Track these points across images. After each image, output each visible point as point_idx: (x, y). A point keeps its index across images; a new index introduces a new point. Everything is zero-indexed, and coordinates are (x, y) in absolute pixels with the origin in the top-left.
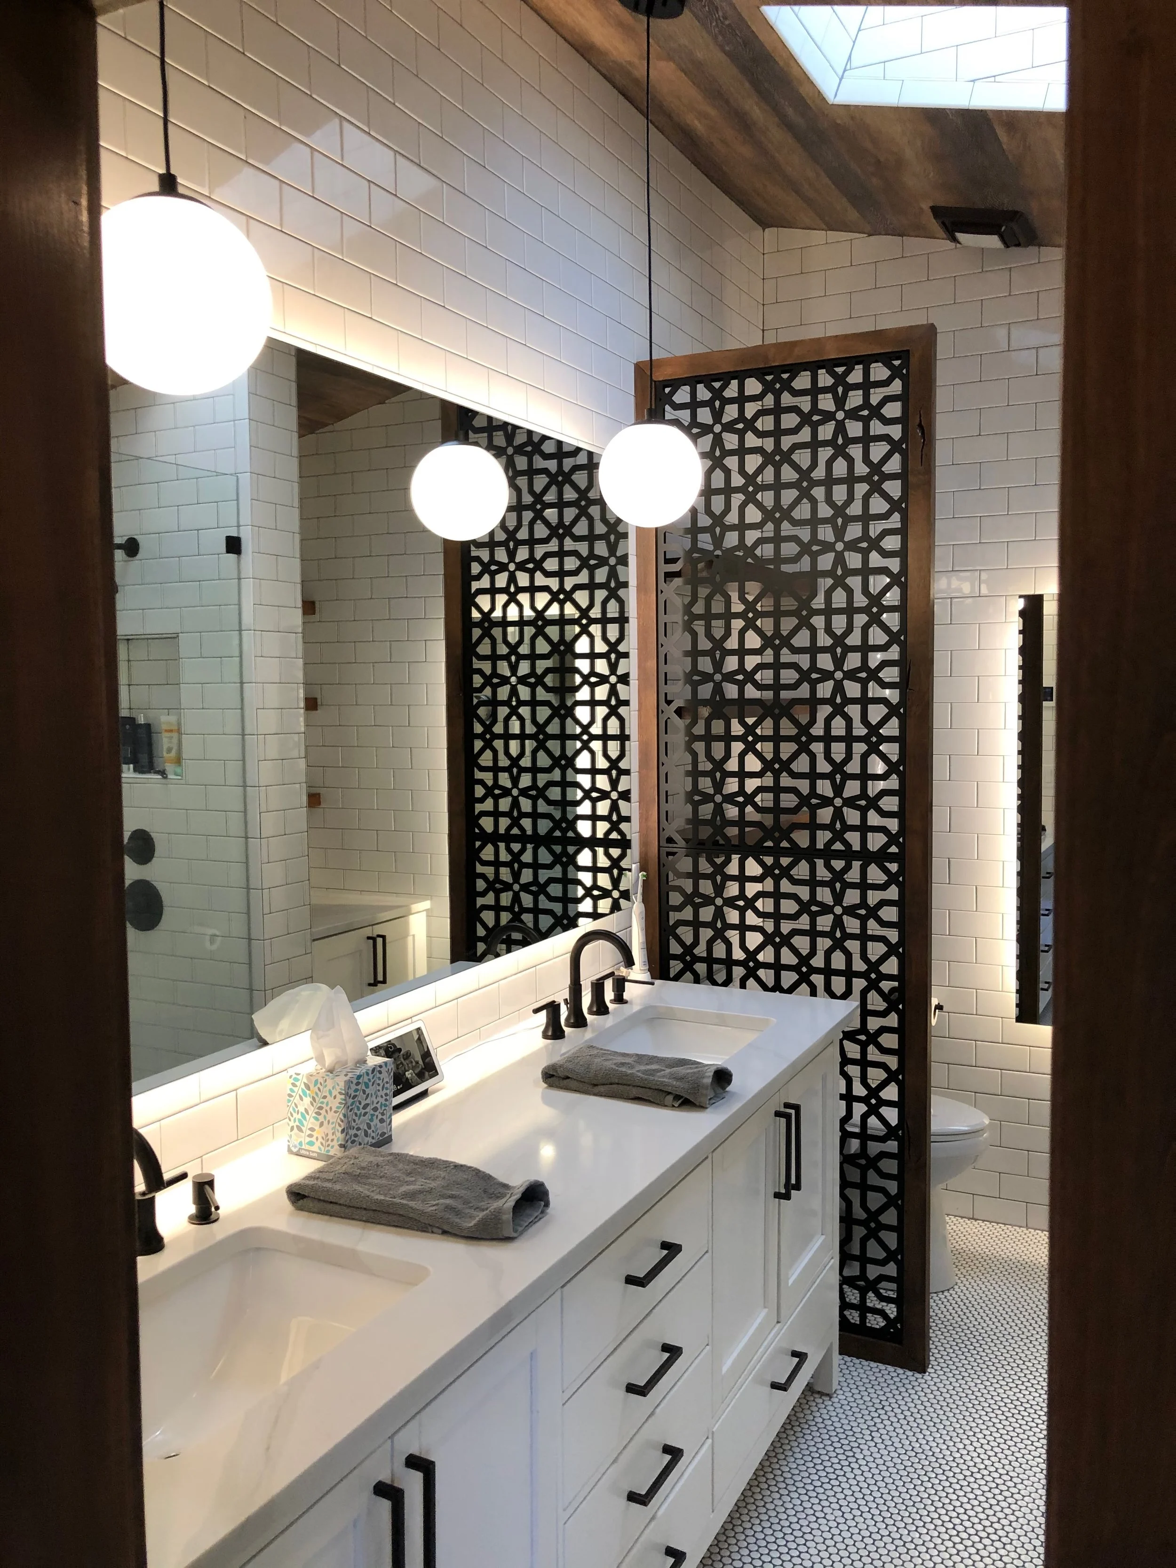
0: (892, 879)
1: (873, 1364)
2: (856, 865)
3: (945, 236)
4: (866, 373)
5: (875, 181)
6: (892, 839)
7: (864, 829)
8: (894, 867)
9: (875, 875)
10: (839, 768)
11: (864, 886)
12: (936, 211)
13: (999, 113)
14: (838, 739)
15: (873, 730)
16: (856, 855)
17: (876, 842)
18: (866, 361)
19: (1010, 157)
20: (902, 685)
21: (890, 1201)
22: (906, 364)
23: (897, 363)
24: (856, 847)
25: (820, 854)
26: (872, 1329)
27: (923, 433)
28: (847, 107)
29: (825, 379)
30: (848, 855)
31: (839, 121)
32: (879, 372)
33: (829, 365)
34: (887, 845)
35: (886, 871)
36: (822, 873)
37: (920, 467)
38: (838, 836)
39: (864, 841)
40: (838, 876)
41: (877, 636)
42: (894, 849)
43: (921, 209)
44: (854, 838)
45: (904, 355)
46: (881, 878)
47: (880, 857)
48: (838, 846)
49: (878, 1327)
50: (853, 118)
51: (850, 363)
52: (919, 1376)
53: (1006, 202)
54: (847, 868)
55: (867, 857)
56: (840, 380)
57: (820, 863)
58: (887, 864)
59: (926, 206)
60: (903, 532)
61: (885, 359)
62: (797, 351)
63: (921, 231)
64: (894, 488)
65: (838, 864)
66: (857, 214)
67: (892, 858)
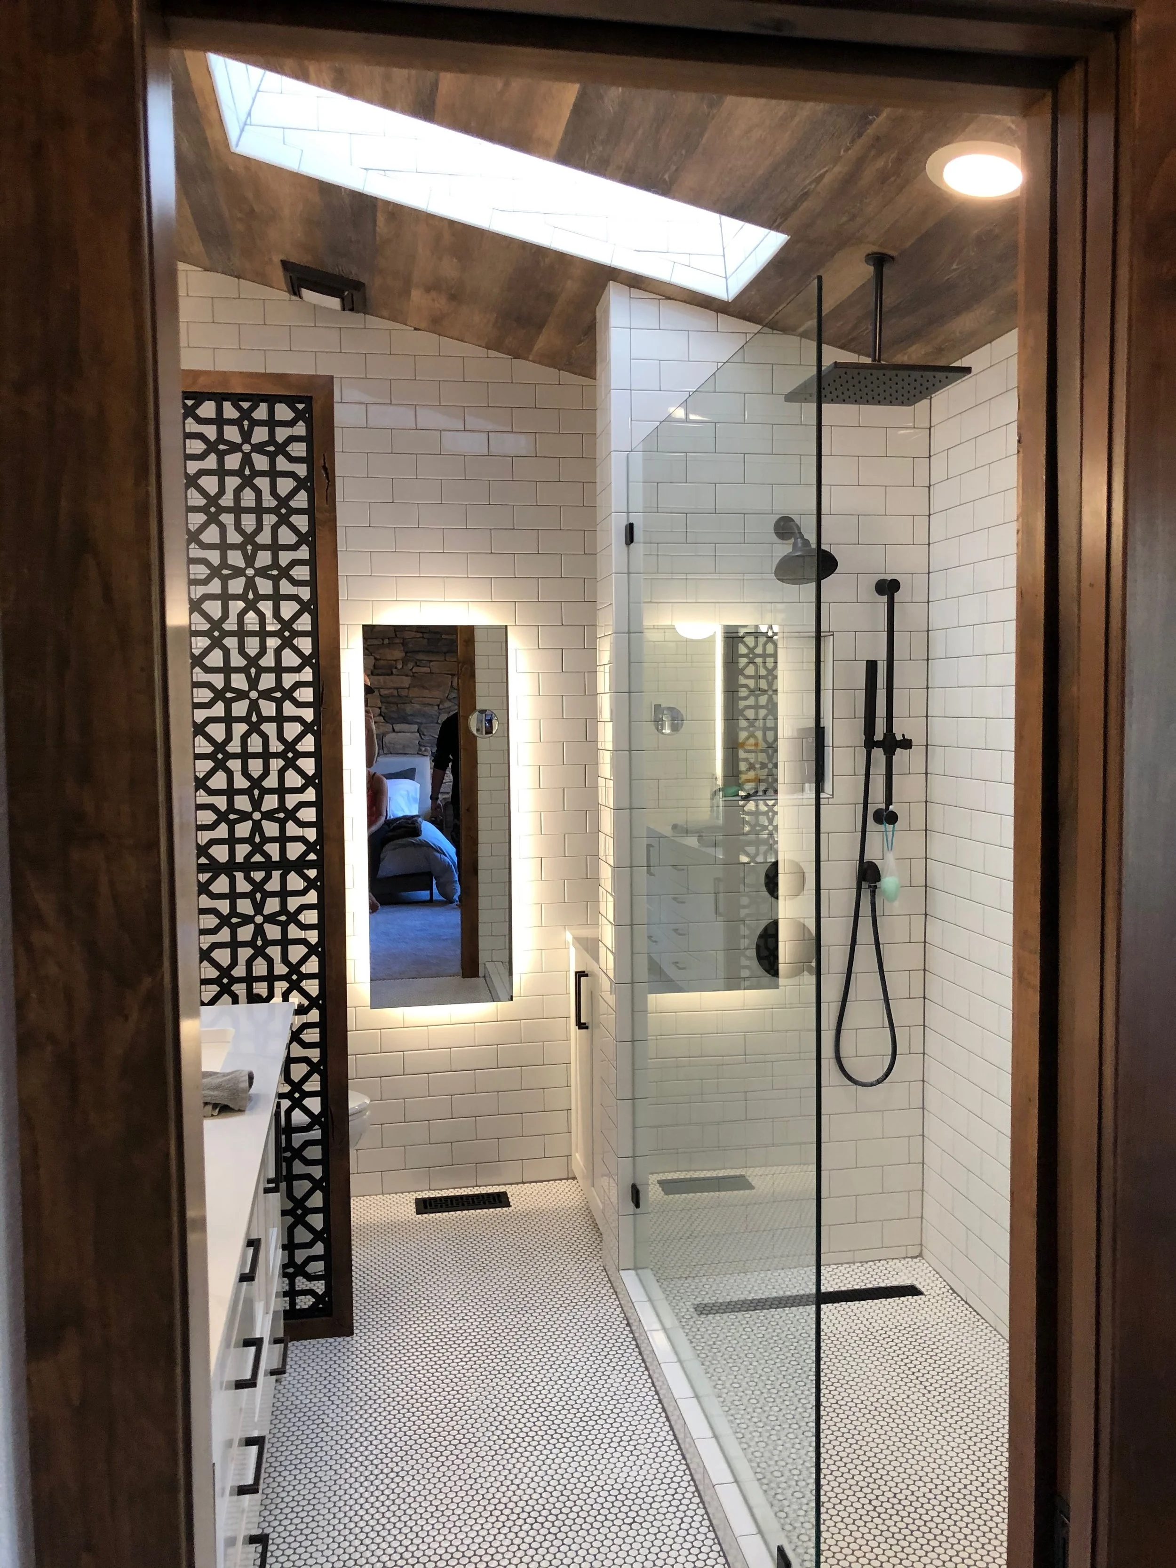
0: (311, 884)
1: (305, 1342)
2: (276, 874)
3: (285, 288)
4: (271, 412)
5: (240, 227)
6: (310, 847)
7: (283, 840)
8: (312, 873)
9: (295, 882)
10: (256, 783)
11: (284, 894)
12: (285, 264)
13: (387, 203)
14: (255, 756)
15: (290, 746)
16: (276, 866)
17: (294, 851)
18: (272, 400)
19: (378, 238)
20: (317, 704)
21: (317, 1185)
22: (309, 409)
23: (301, 406)
24: (276, 857)
25: (240, 867)
26: (302, 1310)
27: (327, 474)
28: (247, 159)
29: (230, 411)
30: (268, 866)
31: (231, 168)
32: (283, 412)
33: (236, 399)
34: (305, 854)
35: (305, 878)
36: (243, 886)
37: (326, 506)
38: (258, 848)
39: (283, 851)
40: (258, 887)
41: (290, 659)
42: (312, 857)
43: (271, 259)
44: (273, 850)
45: (308, 400)
46: (300, 884)
47: (299, 866)
48: (258, 858)
49: (306, 1307)
50: (247, 168)
51: (256, 399)
52: (348, 1339)
53: (354, 272)
54: (268, 878)
55: (286, 866)
56: (246, 414)
57: (239, 876)
58: (305, 871)
59: (277, 259)
60: (312, 563)
61: (290, 401)
62: (202, 380)
63: (263, 280)
64: (301, 522)
65: (258, 876)
66: (202, 249)
67: (311, 865)
